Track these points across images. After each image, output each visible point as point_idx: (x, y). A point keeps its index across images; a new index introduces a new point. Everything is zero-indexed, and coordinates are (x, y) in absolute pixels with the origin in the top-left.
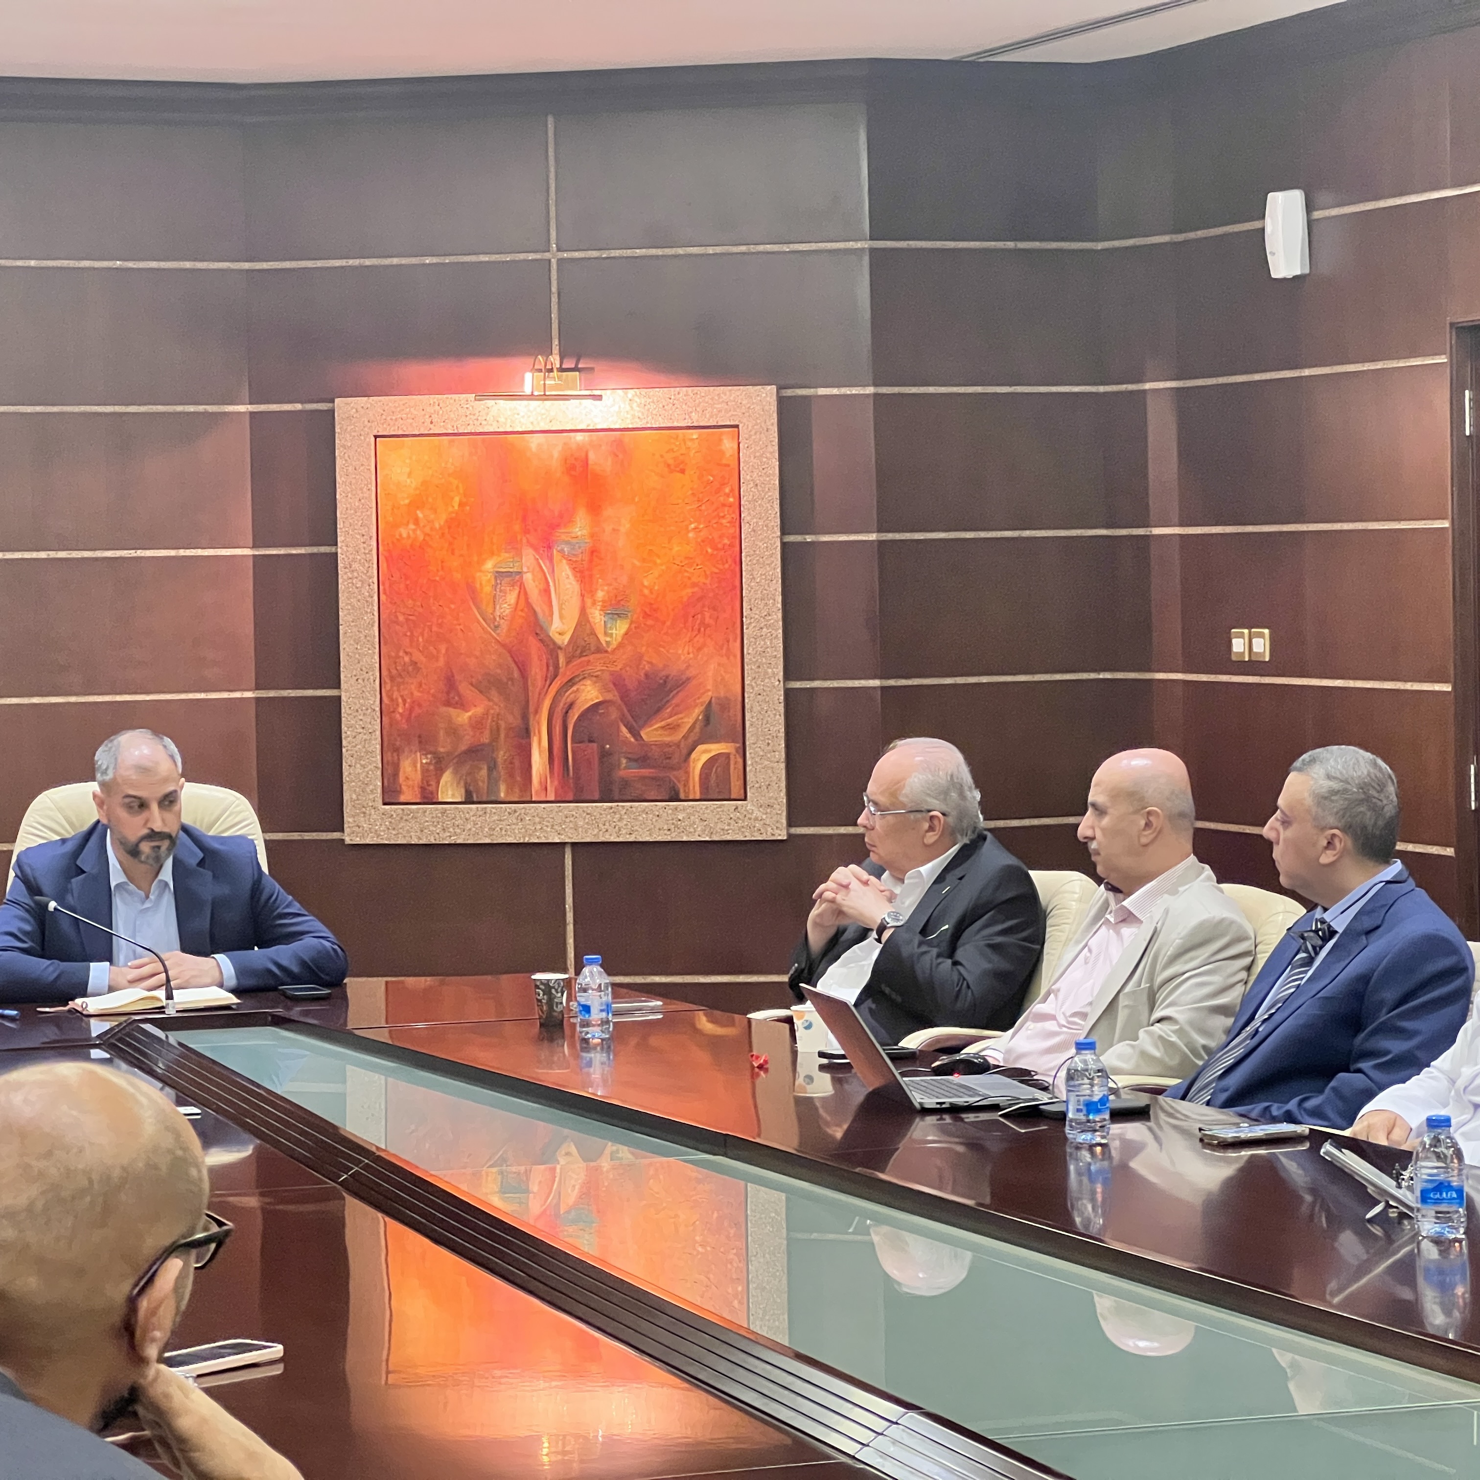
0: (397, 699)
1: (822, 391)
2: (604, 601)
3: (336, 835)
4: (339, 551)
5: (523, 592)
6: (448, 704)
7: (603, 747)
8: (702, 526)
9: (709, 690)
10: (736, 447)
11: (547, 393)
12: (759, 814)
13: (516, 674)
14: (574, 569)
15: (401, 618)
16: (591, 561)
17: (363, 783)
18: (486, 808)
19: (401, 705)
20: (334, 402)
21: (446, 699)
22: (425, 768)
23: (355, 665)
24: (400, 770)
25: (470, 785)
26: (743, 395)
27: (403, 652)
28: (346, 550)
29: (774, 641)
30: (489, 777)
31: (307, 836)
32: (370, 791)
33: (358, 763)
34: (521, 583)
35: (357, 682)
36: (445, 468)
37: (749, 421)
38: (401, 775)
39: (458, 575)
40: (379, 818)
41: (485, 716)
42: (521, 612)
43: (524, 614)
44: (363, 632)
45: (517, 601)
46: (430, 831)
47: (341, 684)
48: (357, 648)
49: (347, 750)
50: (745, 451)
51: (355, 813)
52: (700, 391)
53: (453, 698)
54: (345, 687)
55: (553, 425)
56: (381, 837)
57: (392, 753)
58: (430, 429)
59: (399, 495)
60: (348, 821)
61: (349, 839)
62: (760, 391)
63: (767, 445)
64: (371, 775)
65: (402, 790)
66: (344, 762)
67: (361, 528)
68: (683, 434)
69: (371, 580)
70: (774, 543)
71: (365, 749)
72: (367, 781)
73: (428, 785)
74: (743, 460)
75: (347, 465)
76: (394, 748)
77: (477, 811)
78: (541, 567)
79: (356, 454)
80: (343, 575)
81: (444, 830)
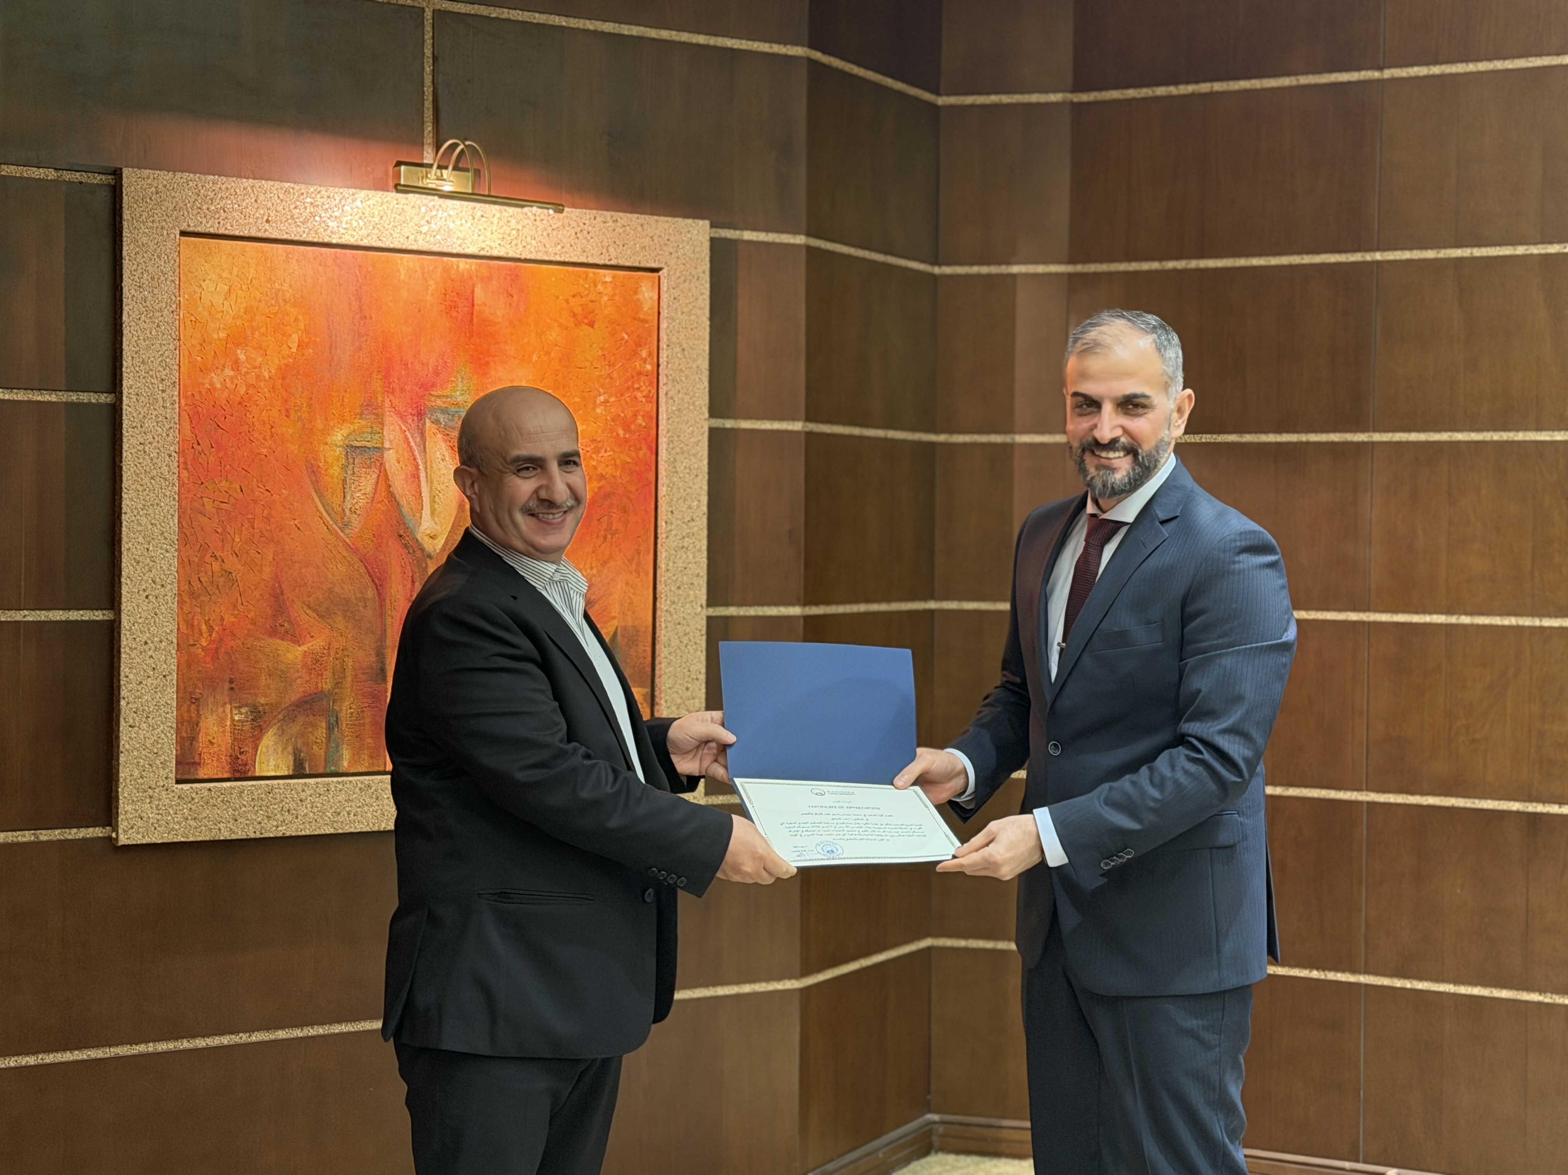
0: (200, 623)
1: (748, 235)
3: (105, 832)
4: (125, 401)
5: (384, 477)
8: (612, 399)
9: (614, 618)
10: (656, 297)
13: (371, 593)
15: (209, 506)
17: (151, 751)
18: (328, 784)
19: (205, 635)
20: (117, 174)
21: (271, 626)
22: (238, 728)
23: (144, 574)
24: (200, 730)
25: (301, 751)
26: (671, 229)
27: (212, 556)
28: (135, 400)
29: (697, 554)
30: (328, 738)
31: (45, 836)
32: (161, 763)
33: (145, 722)
34: (381, 464)
35: (147, 600)
36: (279, 290)
37: (678, 265)
38: (202, 738)
39: (294, 448)
40: (173, 803)
41: (325, 652)
42: (379, 505)
43: (383, 508)
44: (159, 526)
45: (376, 489)
46: (248, 820)
47: (120, 603)
48: (148, 549)
49: (128, 703)
50: (671, 303)
51: (137, 797)
52: (621, 218)
53: (282, 626)
54: (129, 608)
55: (435, 244)
56: (175, 832)
57: (189, 706)
58: (266, 230)
59: (212, 325)
60: (126, 809)
61: (126, 837)
62: (691, 226)
63: (697, 299)
64: (163, 739)
65: (202, 761)
66: (122, 720)
67: (160, 368)
68: (594, 273)
69: (172, 448)
70: (702, 427)
71: (155, 700)
72: (157, 749)
73: (241, 753)
74: (666, 315)
75: (139, 271)
76: (192, 698)
77: (317, 787)
78: (409, 443)
79: (153, 255)
80: (130, 437)
81: (268, 817)
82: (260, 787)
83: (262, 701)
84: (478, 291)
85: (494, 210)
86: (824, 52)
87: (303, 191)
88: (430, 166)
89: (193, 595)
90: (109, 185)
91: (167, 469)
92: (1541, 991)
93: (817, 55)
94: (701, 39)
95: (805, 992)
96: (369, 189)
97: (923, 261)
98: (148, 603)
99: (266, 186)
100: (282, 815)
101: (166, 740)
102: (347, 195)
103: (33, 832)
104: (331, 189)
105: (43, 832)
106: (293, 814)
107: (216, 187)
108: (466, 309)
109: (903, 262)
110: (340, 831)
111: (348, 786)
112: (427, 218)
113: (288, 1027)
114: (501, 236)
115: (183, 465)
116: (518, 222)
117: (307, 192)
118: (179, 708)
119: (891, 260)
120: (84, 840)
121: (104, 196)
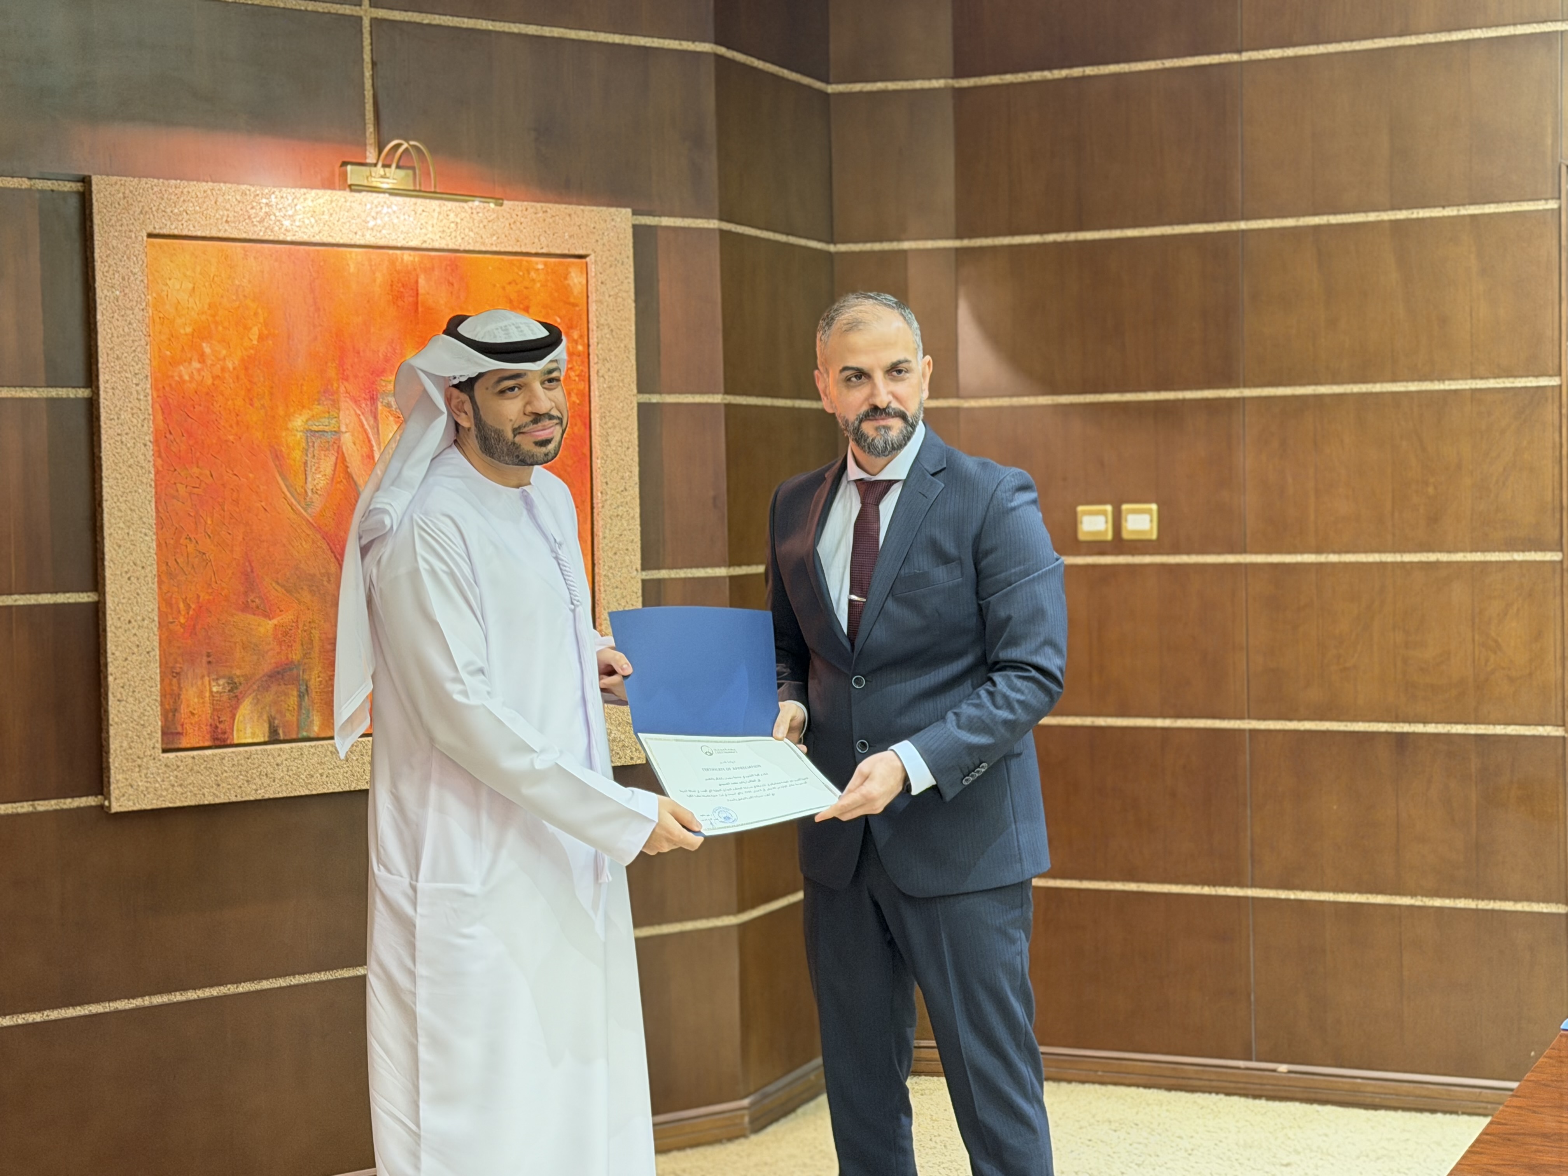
0: (178, 602)
3: (98, 801)
4: (102, 395)
5: (341, 459)
6: (246, 608)
10: (584, 282)
12: (618, 735)
15: (182, 491)
17: (138, 723)
18: (301, 749)
19: (183, 613)
20: (86, 181)
21: (243, 603)
22: (216, 699)
23: (126, 557)
24: (182, 702)
25: (274, 718)
26: (596, 218)
27: (186, 538)
28: (111, 394)
29: (631, 521)
30: (300, 706)
31: (42, 806)
32: (148, 734)
33: (131, 696)
34: (339, 447)
35: (129, 582)
36: (239, 286)
37: (604, 251)
38: (184, 710)
39: (259, 435)
40: (160, 771)
41: (294, 624)
42: (338, 485)
43: (342, 488)
44: (137, 511)
45: (334, 470)
46: (230, 784)
47: (104, 585)
48: (128, 534)
49: (115, 679)
50: (599, 288)
51: (127, 767)
52: (550, 209)
53: (253, 601)
54: (114, 589)
55: (381, 238)
56: (163, 799)
57: (171, 680)
58: (226, 230)
59: (179, 321)
60: (117, 778)
61: (118, 804)
62: (615, 215)
63: (622, 282)
64: (149, 712)
65: (185, 731)
66: (110, 695)
67: (133, 363)
68: (527, 261)
69: (147, 438)
70: (631, 403)
71: (140, 675)
72: (144, 720)
73: (220, 722)
74: (594, 299)
75: (111, 272)
76: (173, 672)
77: (292, 752)
78: (362, 426)
79: (123, 257)
80: (108, 429)
81: (248, 781)
82: (240, 753)
83: (238, 672)
84: (422, 281)
85: (434, 204)
86: (728, 47)
87: (258, 192)
88: (375, 165)
89: (171, 576)
90: (78, 192)
91: (143, 457)
92: (1413, 895)
93: (722, 50)
94: (617, 39)
95: (743, 927)
96: (318, 188)
97: (820, 240)
98: (131, 584)
99: (224, 188)
100: (261, 779)
101: (151, 712)
102: (298, 195)
103: (31, 803)
104: (284, 189)
105: (41, 802)
106: (271, 778)
107: (178, 191)
108: (411, 299)
109: (803, 242)
110: (314, 792)
111: (320, 749)
112: (373, 214)
113: (272, 978)
114: (441, 229)
115: (158, 454)
116: (456, 215)
117: (262, 194)
118: (162, 681)
119: (792, 240)
120: (79, 809)
121: (74, 203)
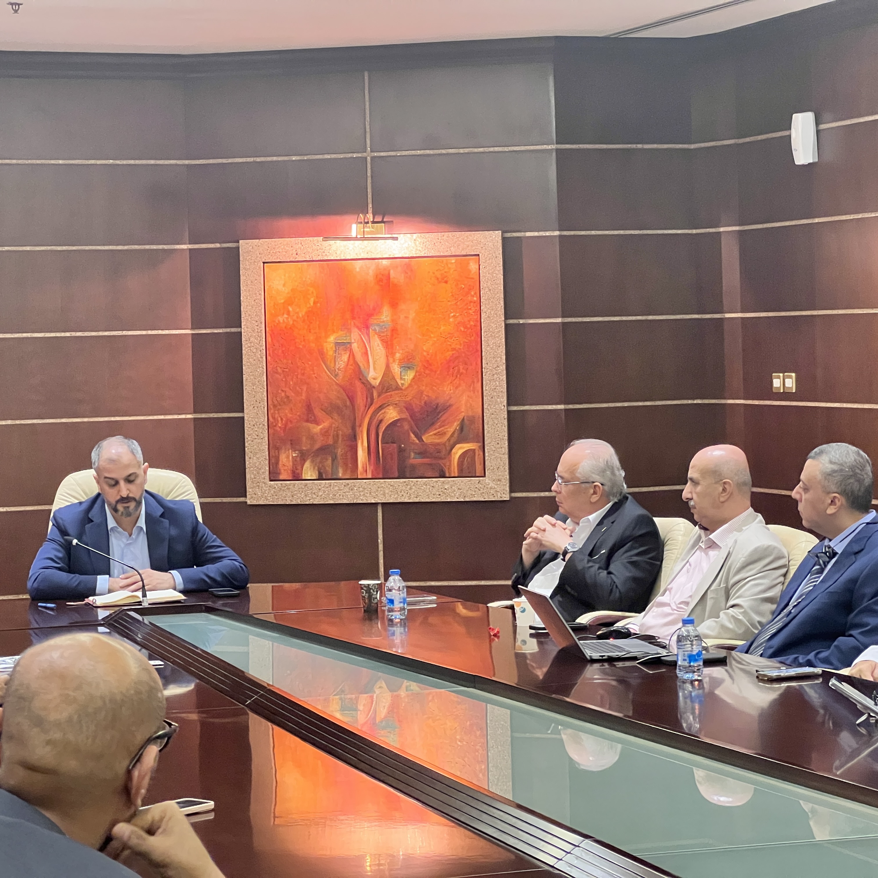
0: (278, 417)
1: (528, 234)
2: (400, 360)
3: (242, 499)
4: (243, 331)
5: (352, 355)
6: (307, 421)
7: (400, 446)
8: (457, 315)
9: (462, 412)
10: (478, 267)
11: (365, 236)
12: (493, 485)
13: (348, 403)
14: (382, 340)
15: (279, 370)
16: (392, 335)
17: (258, 468)
18: (331, 483)
19: (280, 422)
20: (238, 242)
21: (307, 418)
22: (295, 459)
23: (252, 398)
24: (279, 460)
25: (321, 469)
26: (483, 236)
27: (281, 390)
28: (245, 330)
30: (332, 464)
31: (225, 500)
32: (263, 473)
33: (255, 456)
34: (351, 349)
35: (254, 409)
36: (305, 281)
37: (487, 252)
38: (280, 463)
39: (313, 345)
40: (268, 489)
41: (330, 428)
42: (350, 367)
44: (257, 379)
45: (348, 360)
46: (298, 496)
47: (244, 410)
48: (253, 388)
49: (248, 449)
50: (485, 270)
51: (253, 486)
53: (311, 418)
54: (247, 412)
56: (269, 500)
57: (274, 451)
58: (296, 258)
59: (278, 298)
60: (248, 490)
61: (250, 501)
62: (493, 234)
63: (496, 266)
64: (262, 463)
65: (281, 473)
66: (246, 456)
67: (255, 317)
68: (445, 260)
70: (501, 324)
71: (259, 448)
72: (261, 467)
73: (296, 470)
74: (483, 275)
75: (247, 280)
76: (276, 447)
77: (326, 484)
78: (362, 340)
79: (251, 273)
81: (306, 496)
83: (304, 448)
84: (392, 272)
89: (274, 406)
93: (565, 146)
97: (679, 229)
100: (312, 495)
106: (316, 495)
107: (276, 243)
108: (386, 281)
110: (337, 503)
112: (365, 245)
114: (399, 249)
115: (269, 354)
